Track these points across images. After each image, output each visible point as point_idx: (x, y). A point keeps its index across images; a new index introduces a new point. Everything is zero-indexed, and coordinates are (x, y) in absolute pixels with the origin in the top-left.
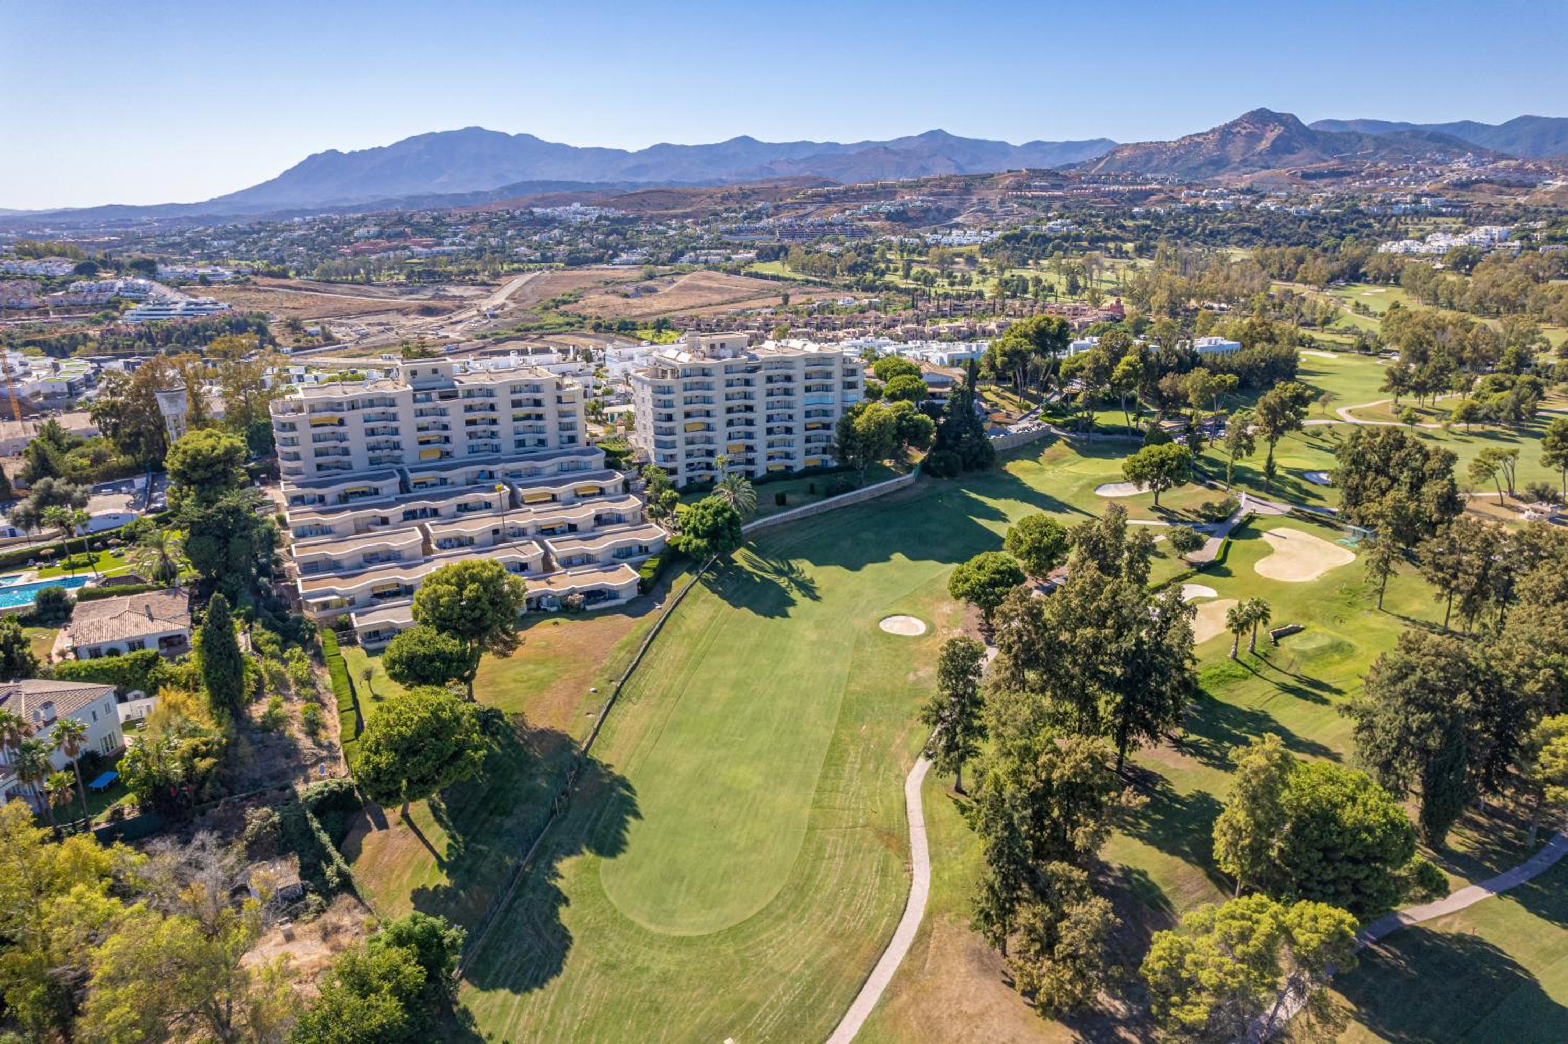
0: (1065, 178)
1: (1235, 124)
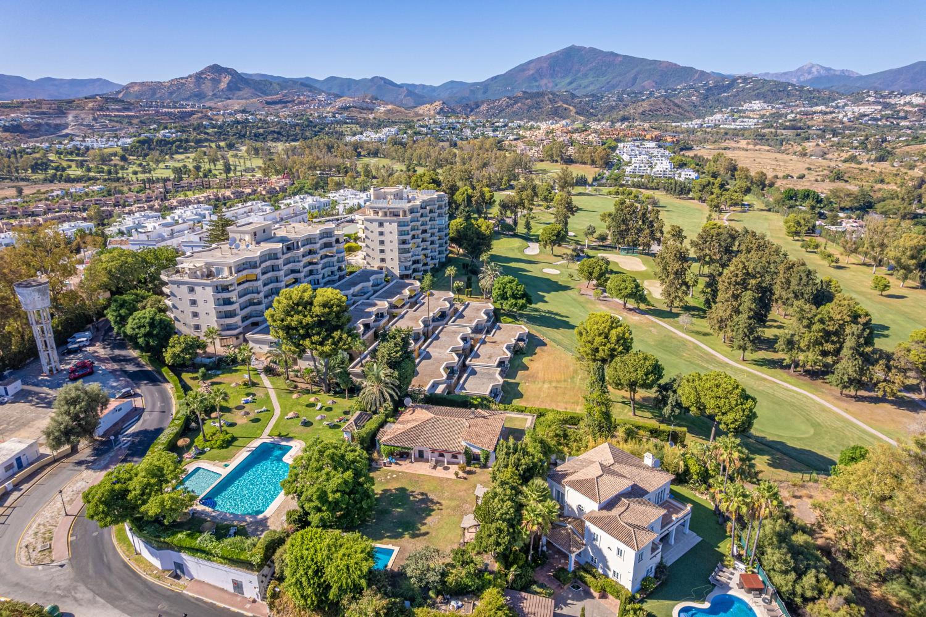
0: (130, 104)
1: (202, 73)
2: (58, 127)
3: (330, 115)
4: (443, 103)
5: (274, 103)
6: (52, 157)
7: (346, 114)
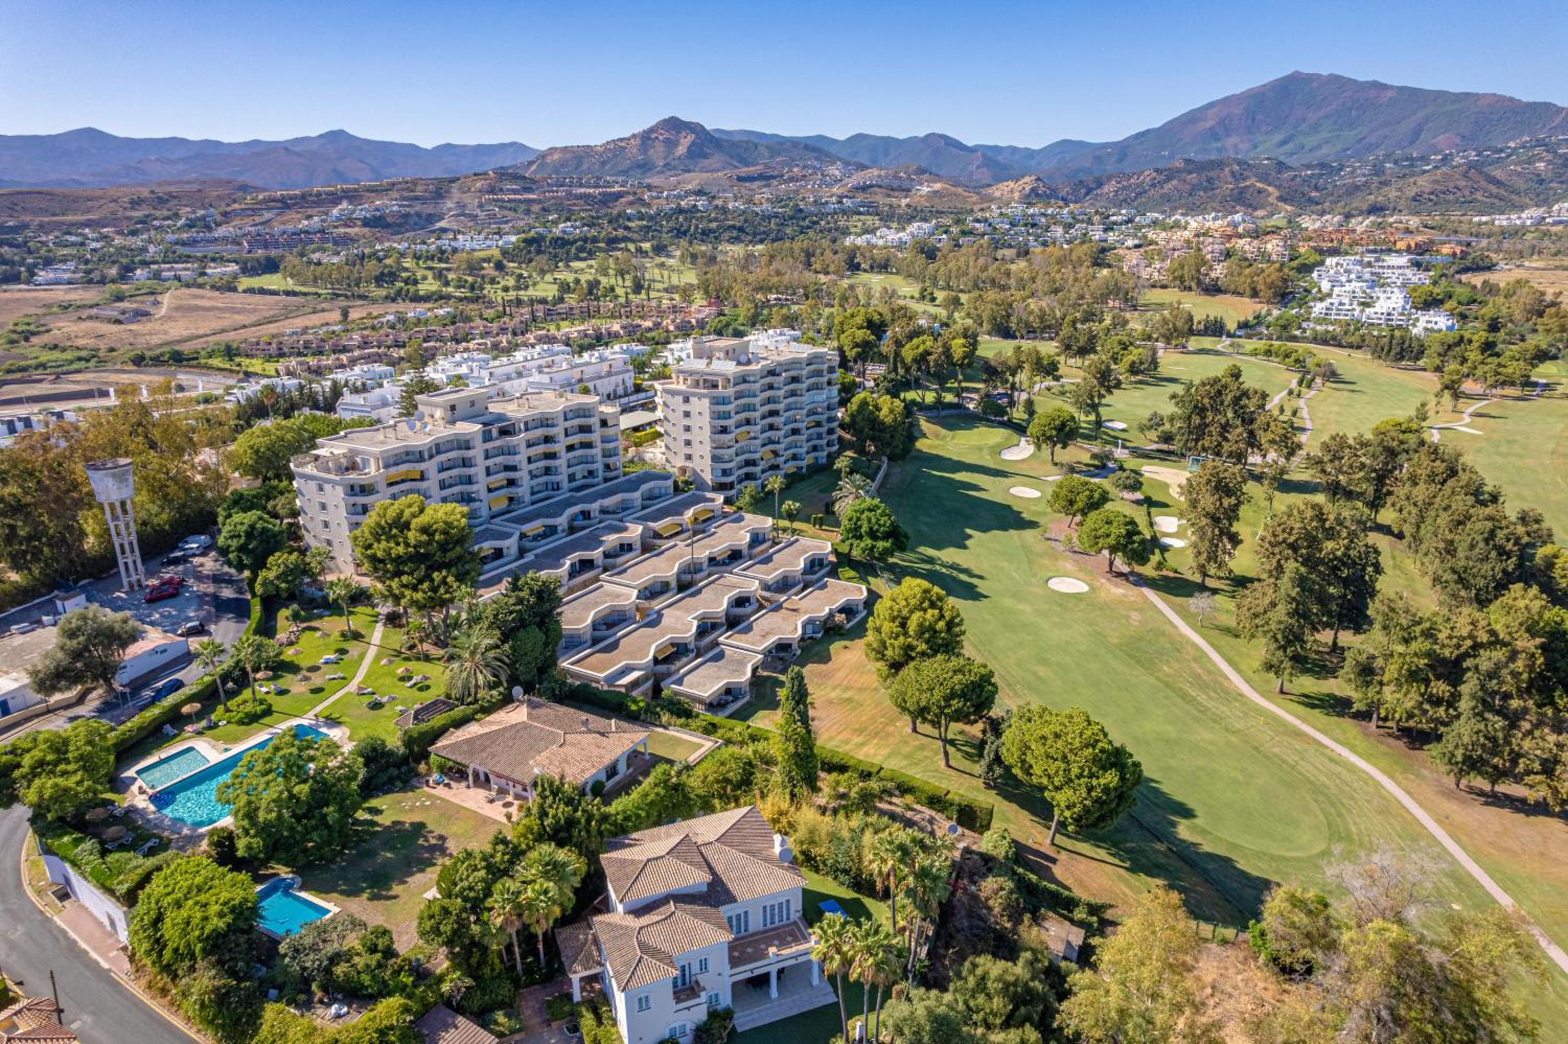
0: (533, 181)
1: (652, 130)
2: (432, 218)
3: (834, 199)
4: (1038, 179)
5: (751, 179)
6: (408, 263)
7: (860, 197)
